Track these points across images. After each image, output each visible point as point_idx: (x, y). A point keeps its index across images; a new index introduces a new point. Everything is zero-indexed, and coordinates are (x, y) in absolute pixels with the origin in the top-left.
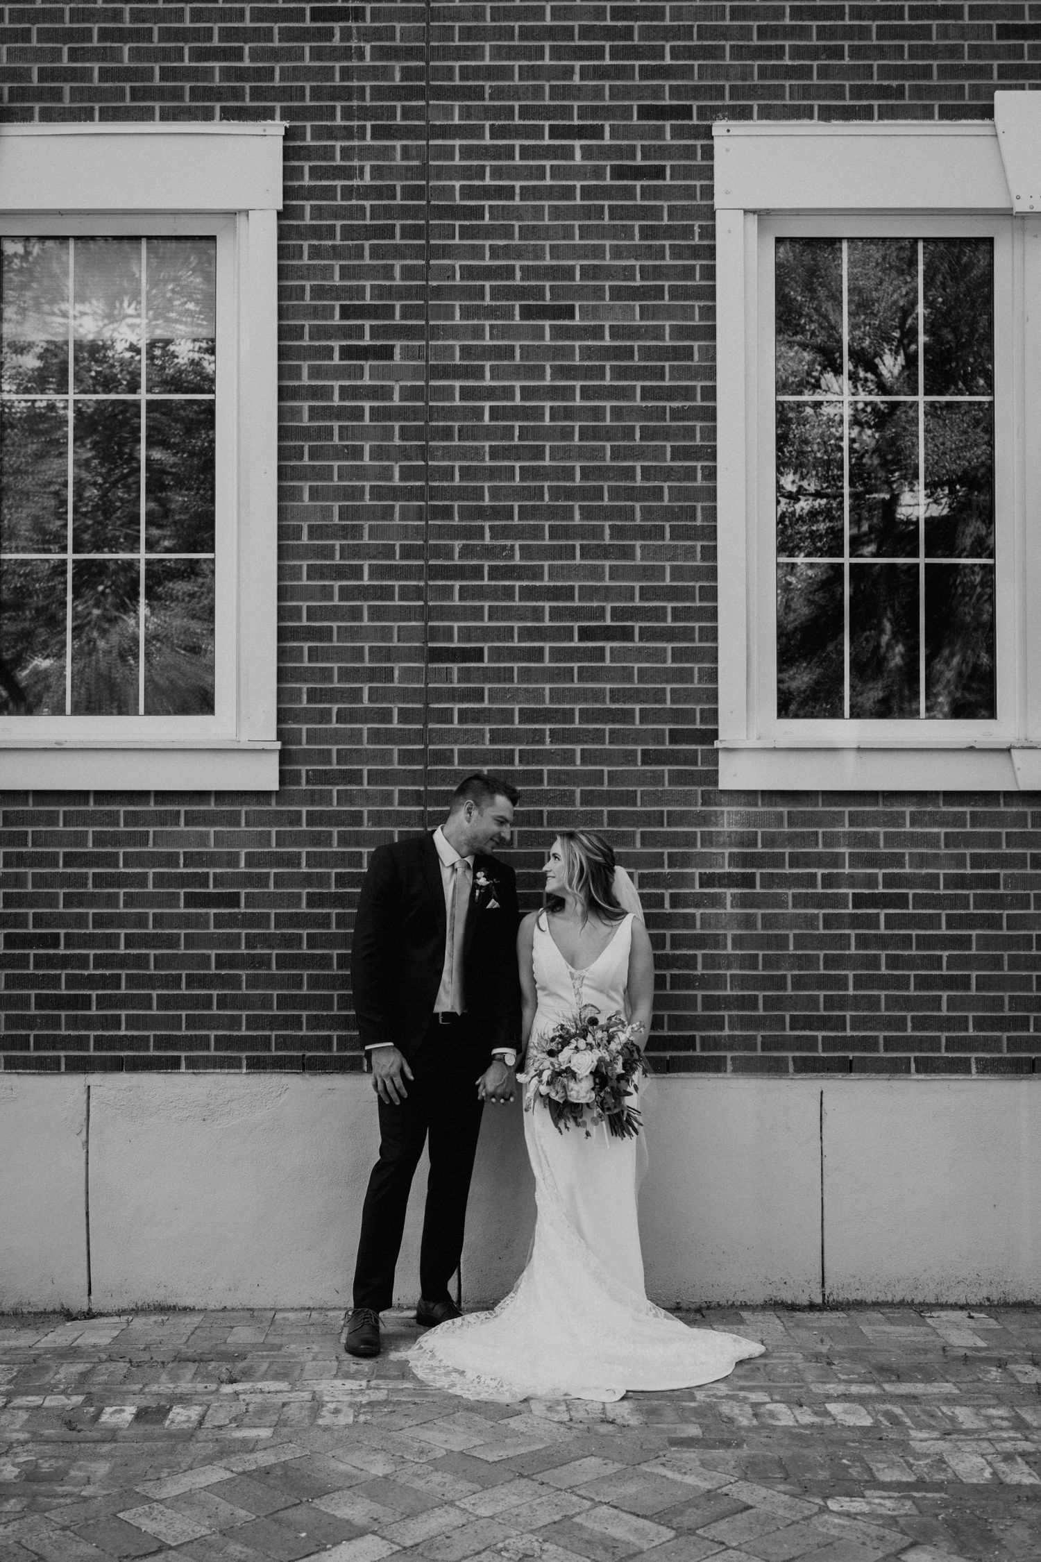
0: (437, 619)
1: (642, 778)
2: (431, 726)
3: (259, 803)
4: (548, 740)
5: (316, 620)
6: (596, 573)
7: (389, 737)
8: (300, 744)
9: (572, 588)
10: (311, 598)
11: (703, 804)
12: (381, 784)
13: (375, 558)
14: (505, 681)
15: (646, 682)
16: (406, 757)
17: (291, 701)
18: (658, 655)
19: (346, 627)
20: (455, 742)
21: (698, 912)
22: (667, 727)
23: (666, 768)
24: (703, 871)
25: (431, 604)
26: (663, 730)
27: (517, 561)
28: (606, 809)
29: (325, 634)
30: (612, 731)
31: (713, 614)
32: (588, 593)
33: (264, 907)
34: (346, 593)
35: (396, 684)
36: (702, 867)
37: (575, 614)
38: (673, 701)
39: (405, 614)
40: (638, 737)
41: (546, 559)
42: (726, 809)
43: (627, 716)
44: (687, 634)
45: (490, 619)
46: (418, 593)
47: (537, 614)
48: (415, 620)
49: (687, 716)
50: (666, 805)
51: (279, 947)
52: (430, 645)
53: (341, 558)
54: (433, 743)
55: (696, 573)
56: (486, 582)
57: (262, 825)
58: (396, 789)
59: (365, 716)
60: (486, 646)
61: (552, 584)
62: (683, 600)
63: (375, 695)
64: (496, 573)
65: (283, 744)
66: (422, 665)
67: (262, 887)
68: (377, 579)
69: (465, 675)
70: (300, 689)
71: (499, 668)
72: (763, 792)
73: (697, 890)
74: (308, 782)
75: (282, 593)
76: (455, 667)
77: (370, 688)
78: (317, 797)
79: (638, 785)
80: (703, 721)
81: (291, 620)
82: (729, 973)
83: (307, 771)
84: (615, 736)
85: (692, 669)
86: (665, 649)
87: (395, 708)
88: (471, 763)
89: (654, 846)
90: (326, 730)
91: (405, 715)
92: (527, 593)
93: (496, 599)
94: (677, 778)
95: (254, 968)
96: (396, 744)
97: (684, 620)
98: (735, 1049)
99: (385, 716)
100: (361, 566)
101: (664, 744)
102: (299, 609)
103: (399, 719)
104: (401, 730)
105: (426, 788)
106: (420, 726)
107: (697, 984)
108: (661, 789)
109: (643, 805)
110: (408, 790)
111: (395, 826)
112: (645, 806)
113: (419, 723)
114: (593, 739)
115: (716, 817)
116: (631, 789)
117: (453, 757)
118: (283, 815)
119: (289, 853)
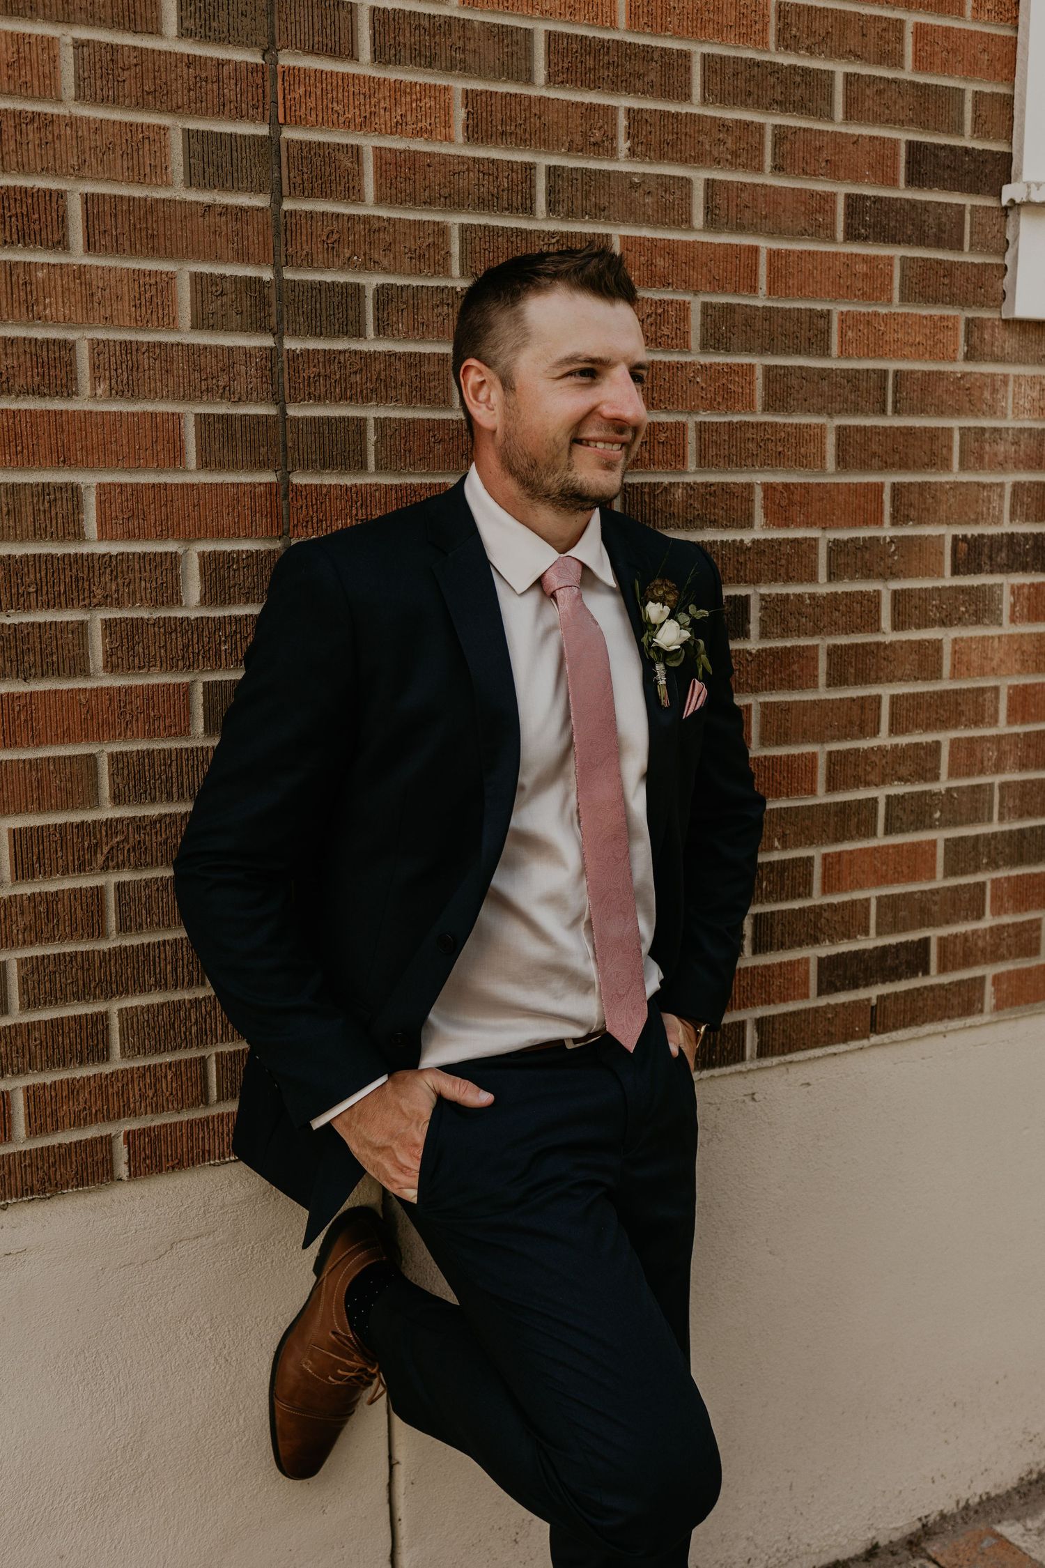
1: (843, 278)
2: (287, 60)
4: (623, 145)
7: (152, 82)
11: (967, 357)
12: (134, 252)
16: (211, 160)
20: (366, 124)
21: (946, 635)
22: (903, 136)
23: (897, 252)
24: (960, 531)
26: (895, 144)
28: (759, 362)
30: (780, 135)
36: (960, 522)
38: (918, 64)
40: (838, 158)
42: (1012, 370)
43: (813, 92)
49: (946, 108)
50: (896, 355)
54: (298, 122)
58: (184, 271)
73: (947, 580)
79: (834, 300)
80: (979, 127)
82: (997, 779)
84: (787, 152)
88: (412, 200)
89: (865, 465)
91: (204, 11)
94: (918, 283)
96: (174, 111)
98: (1002, 958)
101: (893, 182)
103: (181, 20)
104: (191, 61)
105: (278, 273)
106: (252, 57)
107: (937, 815)
108: (883, 311)
109: (844, 354)
110: (223, 277)
111: (186, 398)
112: (849, 357)
113: (245, 43)
114: (735, 154)
115: (995, 391)
116: (819, 306)
117: (360, 175)
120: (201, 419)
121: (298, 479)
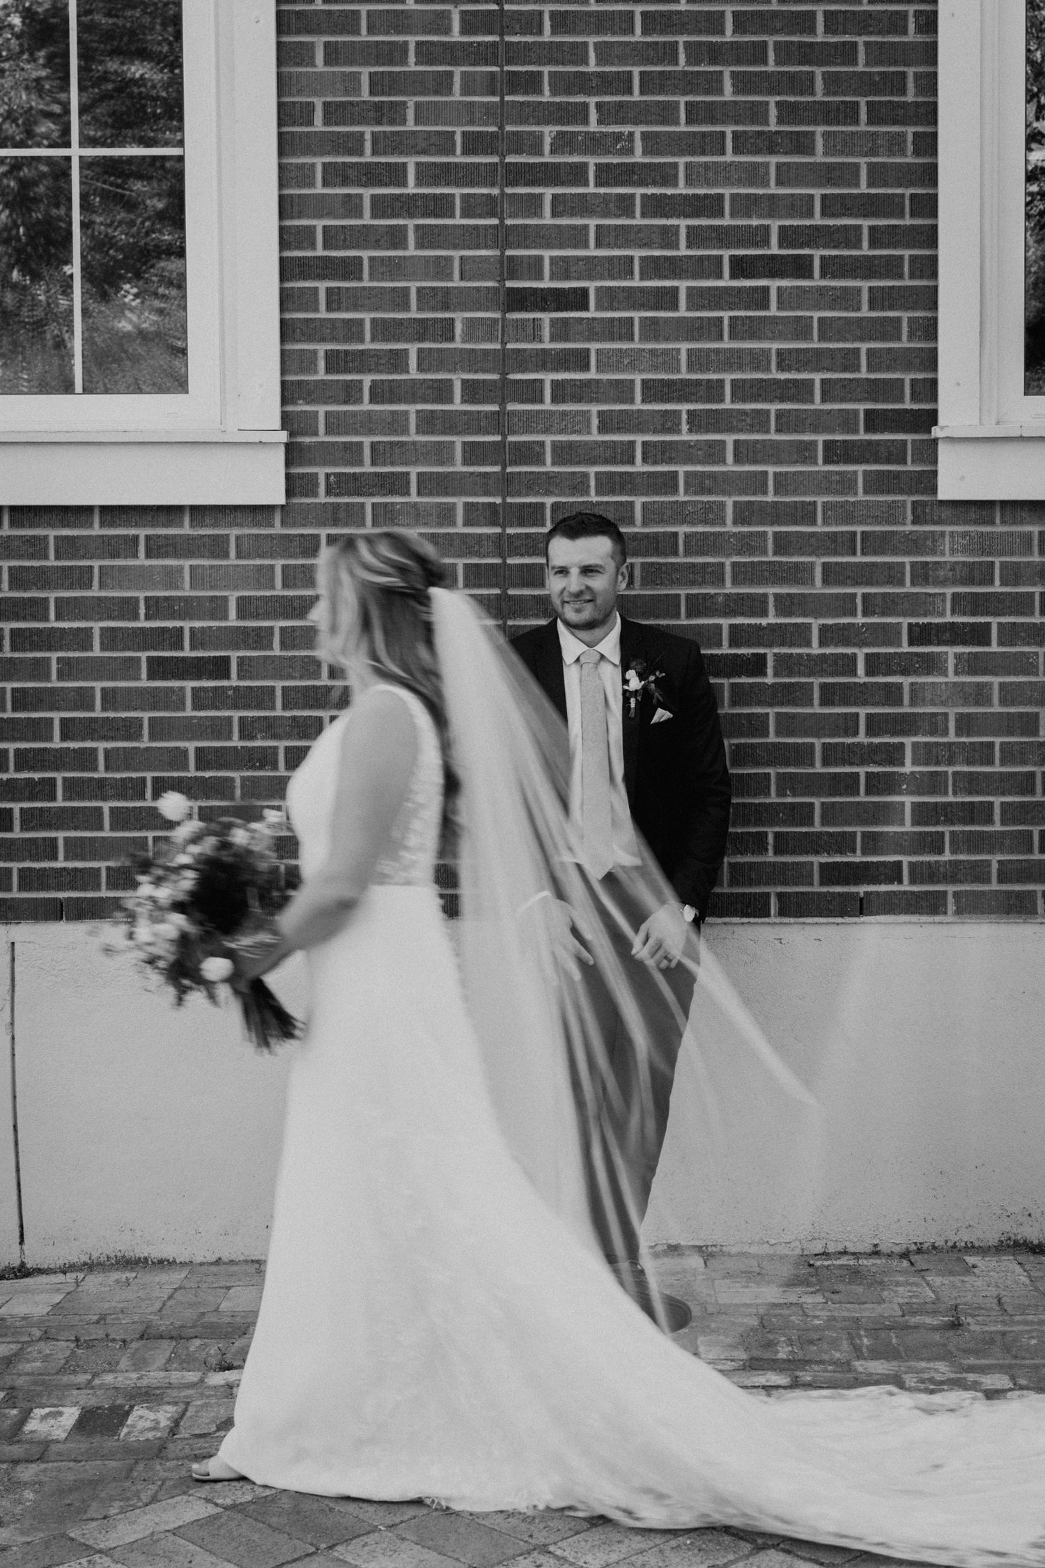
0: (519, 246)
1: (823, 484)
2: (511, 407)
3: (257, 524)
4: (685, 427)
5: (337, 248)
6: (755, 175)
7: (449, 423)
8: (316, 434)
9: (720, 197)
10: (331, 214)
11: (914, 522)
12: (438, 495)
13: (424, 152)
14: (620, 339)
15: (830, 340)
16: (474, 453)
17: (302, 370)
18: (847, 299)
19: (382, 259)
20: (547, 431)
21: (906, 681)
22: (861, 407)
23: (860, 468)
24: (913, 620)
25: (509, 222)
26: (856, 412)
27: (638, 157)
28: (770, 530)
29: (350, 269)
30: (780, 414)
31: (930, 237)
32: (744, 205)
33: (264, 678)
34: (382, 207)
35: (458, 344)
36: (913, 615)
37: (724, 237)
38: (870, 369)
39: (473, 237)
40: (818, 422)
41: (682, 153)
42: (948, 529)
43: (801, 391)
44: (891, 267)
45: (599, 245)
46: (490, 206)
47: (668, 237)
48: (486, 247)
49: (890, 390)
50: (860, 523)
51: (289, 736)
52: (509, 284)
53: (374, 153)
54: (514, 433)
55: (906, 175)
56: (591, 189)
57: (260, 556)
58: (459, 501)
59: (413, 392)
60: (592, 285)
61: (691, 191)
62: (886, 216)
63: (425, 361)
64: (607, 175)
65: (292, 434)
66: (497, 315)
67: (262, 649)
68: (428, 185)
69: (562, 330)
70: (315, 352)
71: (612, 320)
72: (1004, 504)
73: (905, 648)
74: (329, 492)
75: (286, 207)
76: (546, 317)
77: (420, 351)
78: (342, 514)
79: (818, 494)
80: (914, 398)
81: (300, 247)
82: (951, 770)
83: (328, 476)
84: (786, 422)
85: (899, 319)
86: (858, 290)
87: (457, 379)
88: (570, 462)
89: (843, 583)
90: (354, 414)
91: (473, 391)
92: (655, 206)
93: (606, 215)
94: (876, 483)
95: (253, 768)
96: (458, 434)
97: (887, 246)
98: (961, 882)
99: (441, 391)
100: (404, 164)
101: (856, 431)
102: (311, 230)
103: (462, 396)
104: (465, 413)
105: (504, 499)
106: (495, 408)
107: (905, 787)
108: (852, 499)
109: (825, 522)
110: (478, 503)
111: (459, 556)
112: (829, 525)
113: (493, 403)
114: (752, 426)
115: (934, 541)
116: (808, 499)
117: (544, 453)
118: (291, 541)
119: (300, 597)
120: (466, 566)
121: (511, 592)
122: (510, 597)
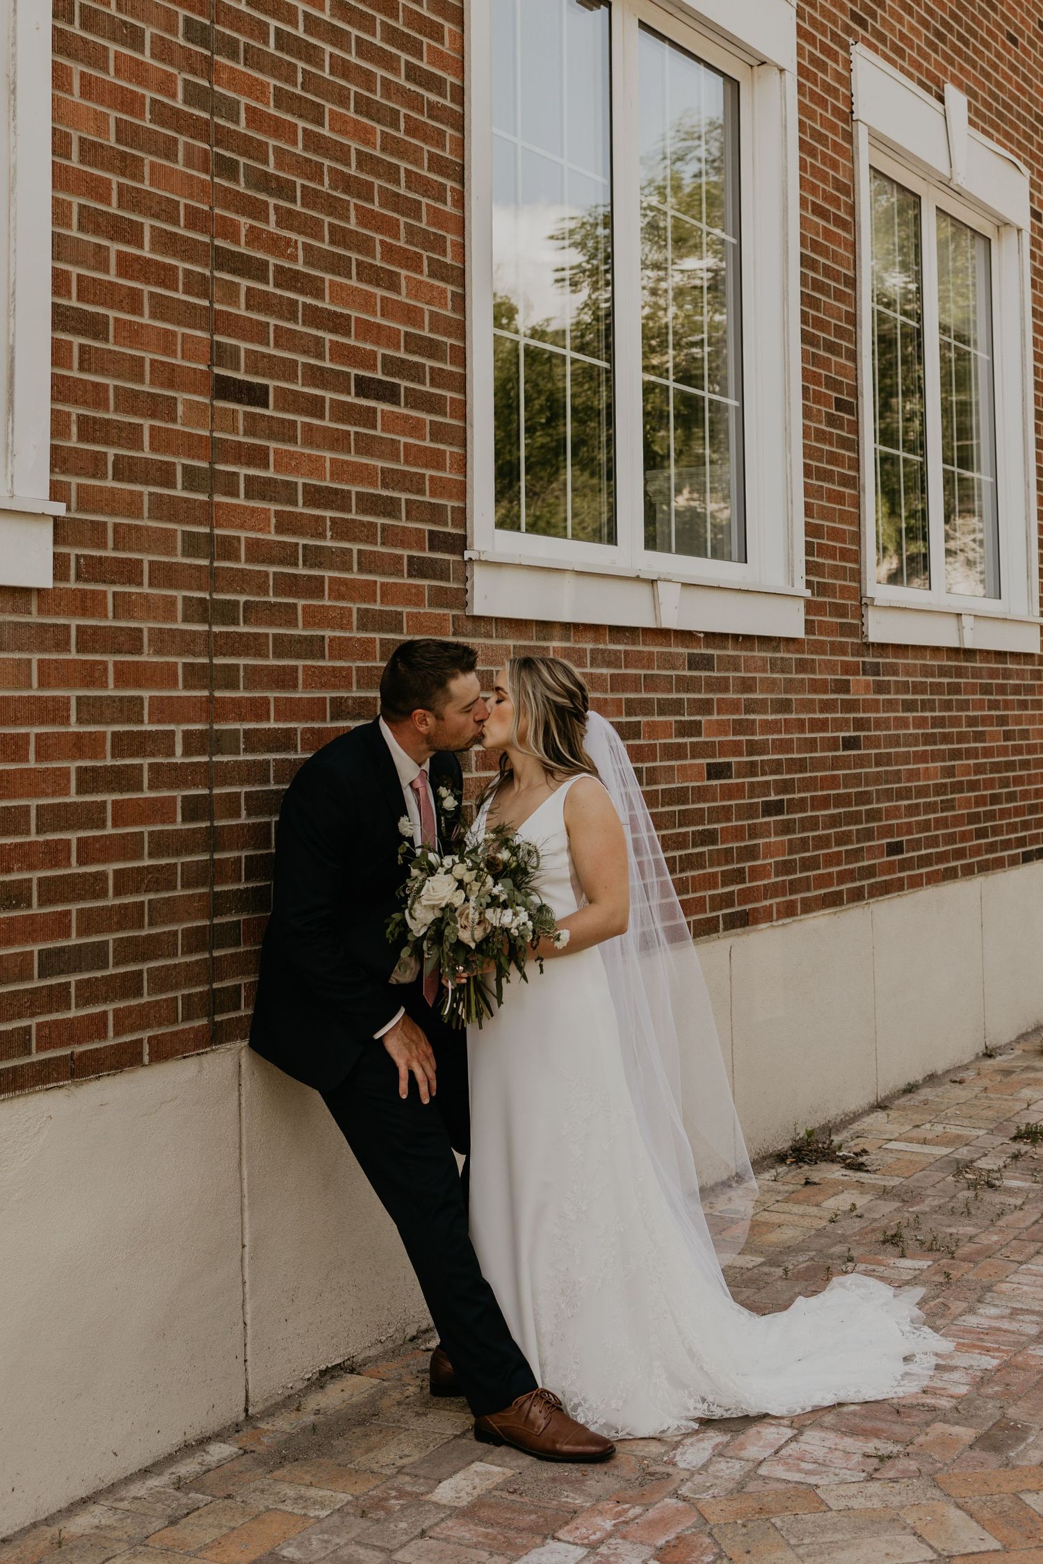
0: (223, 333)
1: (407, 595)
2: (216, 499)
4: (329, 534)
5: (89, 302)
6: (369, 303)
7: (172, 510)
8: (72, 509)
9: (349, 318)
10: (83, 263)
12: (165, 587)
13: (157, 216)
14: (289, 440)
15: (410, 464)
16: (191, 544)
17: (58, 434)
18: (419, 428)
19: (125, 322)
20: (241, 527)
22: (427, 527)
23: (427, 583)
25: (217, 306)
26: (424, 531)
27: (300, 266)
28: (378, 636)
29: (99, 327)
30: (383, 528)
31: (463, 384)
32: (363, 329)
34: (124, 265)
35: (179, 426)
37: (351, 356)
38: (431, 493)
39: (190, 315)
40: (404, 538)
41: (327, 270)
43: (394, 508)
44: (441, 405)
45: (276, 345)
46: (204, 287)
47: (318, 348)
48: (200, 328)
49: (441, 514)
51: (43, 866)
52: (216, 370)
53: (118, 205)
54: (220, 526)
55: (448, 327)
56: (271, 288)
57: (18, 649)
58: (180, 595)
59: (145, 472)
60: (271, 384)
61: (332, 307)
62: (438, 360)
63: (156, 440)
64: (281, 277)
66: (207, 401)
67: (20, 761)
68: (160, 252)
69: (251, 425)
70: (71, 415)
71: (283, 420)
74: (78, 577)
75: (58, 247)
76: (241, 409)
77: (152, 428)
78: (87, 602)
79: (404, 605)
80: (454, 523)
83: (76, 557)
84: (385, 535)
85: (445, 452)
86: (424, 422)
87: (178, 464)
88: (257, 561)
90: (101, 489)
91: (190, 478)
92: (310, 315)
93: (281, 317)
94: (435, 597)
96: (178, 522)
97: (439, 386)
99: (167, 475)
100: (142, 225)
101: (424, 549)
102: (68, 277)
103: (183, 482)
104: (185, 500)
105: (211, 595)
106: (205, 497)
108: (422, 611)
110: (193, 598)
111: (179, 655)
113: (204, 492)
114: (367, 537)
116: (398, 609)
117: (240, 550)
118: (46, 632)
119: (54, 698)
120: (185, 664)
121: (217, 694)
122: (217, 699)
